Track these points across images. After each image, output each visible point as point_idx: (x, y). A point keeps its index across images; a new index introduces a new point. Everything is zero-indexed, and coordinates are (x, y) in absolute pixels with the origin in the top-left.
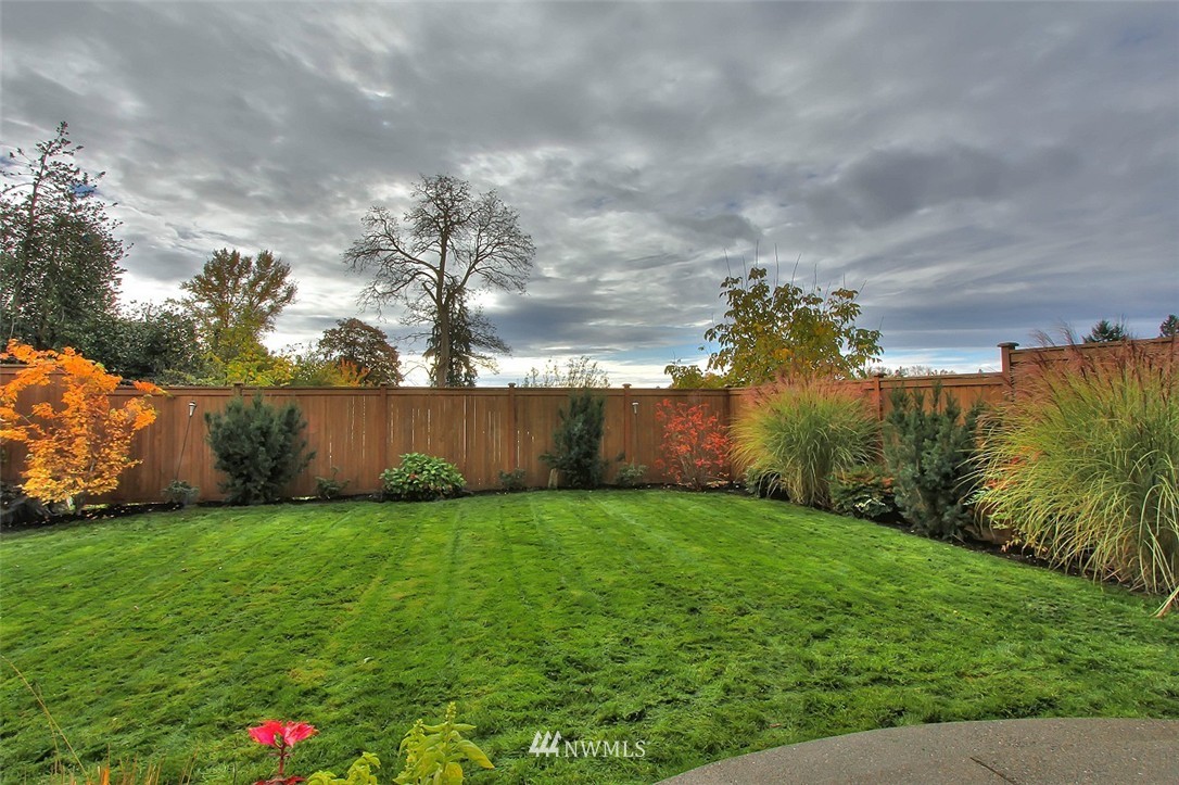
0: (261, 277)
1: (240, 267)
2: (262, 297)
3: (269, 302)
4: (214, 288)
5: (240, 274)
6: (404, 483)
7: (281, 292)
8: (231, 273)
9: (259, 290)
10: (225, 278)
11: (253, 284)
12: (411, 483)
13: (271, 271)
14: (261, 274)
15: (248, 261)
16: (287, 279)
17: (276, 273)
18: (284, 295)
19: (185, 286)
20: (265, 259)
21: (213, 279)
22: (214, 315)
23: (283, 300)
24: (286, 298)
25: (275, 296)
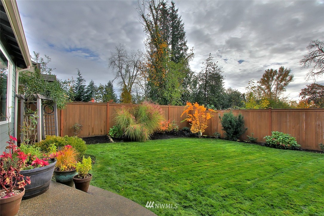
0: (281, 75)
1: (274, 74)
2: (281, 81)
3: (284, 82)
4: (266, 81)
5: (274, 75)
6: (270, 141)
7: (288, 78)
8: (271, 75)
9: (280, 79)
10: (269, 78)
11: (278, 78)
12: (272, 141)
13: (284, 73)
14: (280, 74)
15: (276, 71)
16: (290, 74)
17: (286, 73)
18: (289, 79)
19: (258, 82)
20: (282, 69)
21: (266, 78)
22: (267, 89)
23: (288, 81)
24: (289, 80)
25: (286, 80)
